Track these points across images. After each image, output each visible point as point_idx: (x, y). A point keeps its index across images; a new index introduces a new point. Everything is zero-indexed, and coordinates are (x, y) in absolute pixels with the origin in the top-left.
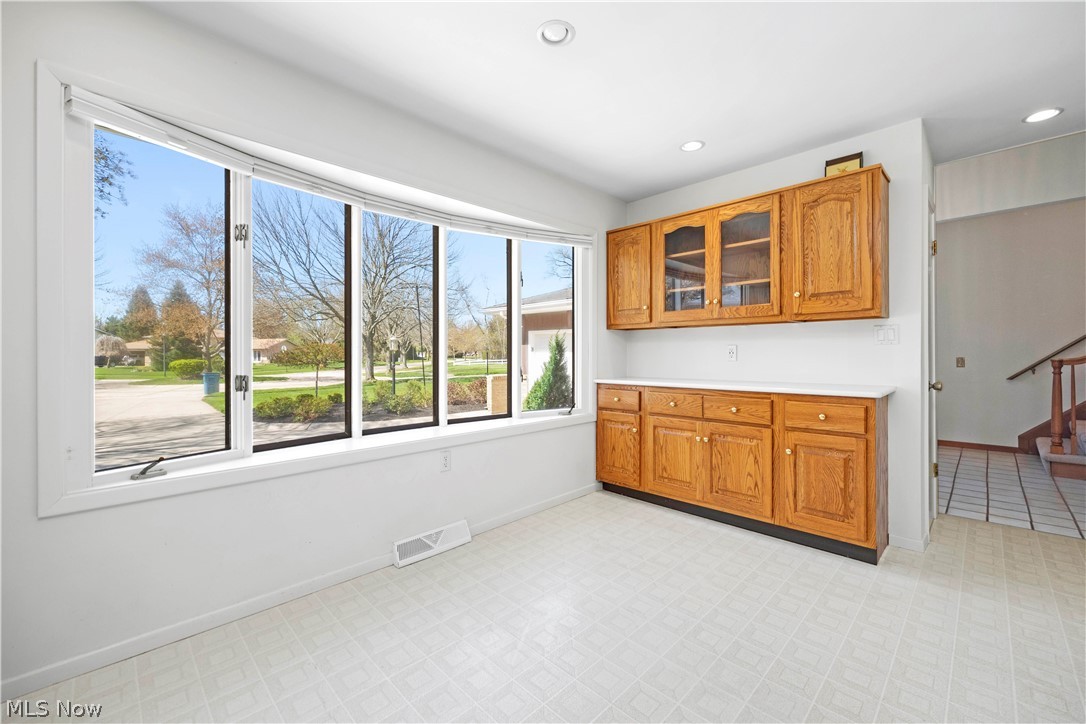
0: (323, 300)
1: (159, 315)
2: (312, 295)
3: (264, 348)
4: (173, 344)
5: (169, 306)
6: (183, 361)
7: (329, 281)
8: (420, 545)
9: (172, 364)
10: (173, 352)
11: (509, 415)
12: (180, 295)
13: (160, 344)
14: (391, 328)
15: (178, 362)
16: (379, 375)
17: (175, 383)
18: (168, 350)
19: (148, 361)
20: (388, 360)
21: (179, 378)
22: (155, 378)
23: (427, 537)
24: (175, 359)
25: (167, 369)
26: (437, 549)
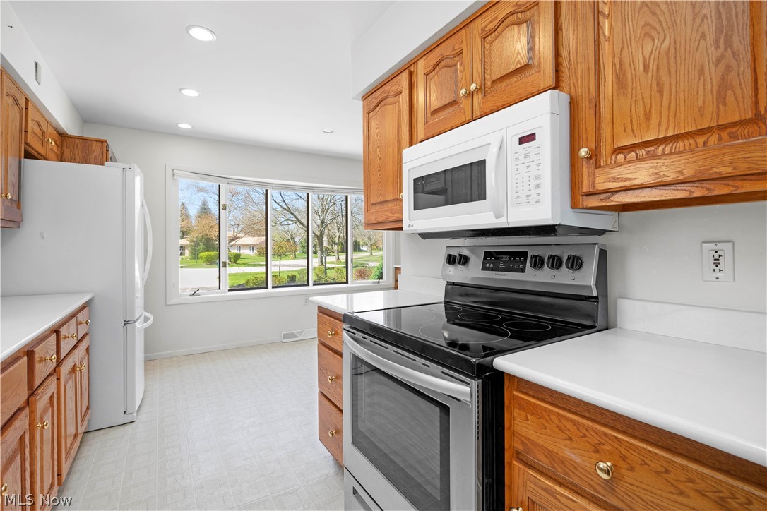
0: (289, 210)
1: (194, 222)
2: (283, 208)
3: (255, 243)
4: (201, 241)
5: (199, 217)
6: (207, 253)
7: (294, 197)
8: (293, 336)
9: (201, 255)
10: (201, 246)
11: (347, 282)
12: (205, 209)
13: (194, 242)
14: (339, 229)
15: (204, 253)
16: (330, 263)
17: (203, 267)
18: (198, 245)
19: (187, 252)
20: (336, 252)
21: (204, 264)
22: (192, 264)
23: (297, 333)
24: (202, 252)
25: (198, 258)
26: (300, 338)
